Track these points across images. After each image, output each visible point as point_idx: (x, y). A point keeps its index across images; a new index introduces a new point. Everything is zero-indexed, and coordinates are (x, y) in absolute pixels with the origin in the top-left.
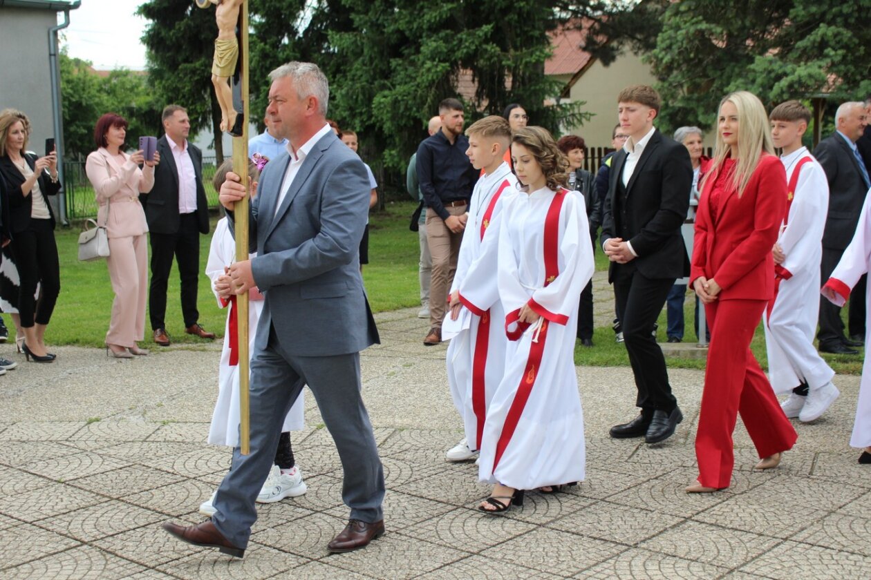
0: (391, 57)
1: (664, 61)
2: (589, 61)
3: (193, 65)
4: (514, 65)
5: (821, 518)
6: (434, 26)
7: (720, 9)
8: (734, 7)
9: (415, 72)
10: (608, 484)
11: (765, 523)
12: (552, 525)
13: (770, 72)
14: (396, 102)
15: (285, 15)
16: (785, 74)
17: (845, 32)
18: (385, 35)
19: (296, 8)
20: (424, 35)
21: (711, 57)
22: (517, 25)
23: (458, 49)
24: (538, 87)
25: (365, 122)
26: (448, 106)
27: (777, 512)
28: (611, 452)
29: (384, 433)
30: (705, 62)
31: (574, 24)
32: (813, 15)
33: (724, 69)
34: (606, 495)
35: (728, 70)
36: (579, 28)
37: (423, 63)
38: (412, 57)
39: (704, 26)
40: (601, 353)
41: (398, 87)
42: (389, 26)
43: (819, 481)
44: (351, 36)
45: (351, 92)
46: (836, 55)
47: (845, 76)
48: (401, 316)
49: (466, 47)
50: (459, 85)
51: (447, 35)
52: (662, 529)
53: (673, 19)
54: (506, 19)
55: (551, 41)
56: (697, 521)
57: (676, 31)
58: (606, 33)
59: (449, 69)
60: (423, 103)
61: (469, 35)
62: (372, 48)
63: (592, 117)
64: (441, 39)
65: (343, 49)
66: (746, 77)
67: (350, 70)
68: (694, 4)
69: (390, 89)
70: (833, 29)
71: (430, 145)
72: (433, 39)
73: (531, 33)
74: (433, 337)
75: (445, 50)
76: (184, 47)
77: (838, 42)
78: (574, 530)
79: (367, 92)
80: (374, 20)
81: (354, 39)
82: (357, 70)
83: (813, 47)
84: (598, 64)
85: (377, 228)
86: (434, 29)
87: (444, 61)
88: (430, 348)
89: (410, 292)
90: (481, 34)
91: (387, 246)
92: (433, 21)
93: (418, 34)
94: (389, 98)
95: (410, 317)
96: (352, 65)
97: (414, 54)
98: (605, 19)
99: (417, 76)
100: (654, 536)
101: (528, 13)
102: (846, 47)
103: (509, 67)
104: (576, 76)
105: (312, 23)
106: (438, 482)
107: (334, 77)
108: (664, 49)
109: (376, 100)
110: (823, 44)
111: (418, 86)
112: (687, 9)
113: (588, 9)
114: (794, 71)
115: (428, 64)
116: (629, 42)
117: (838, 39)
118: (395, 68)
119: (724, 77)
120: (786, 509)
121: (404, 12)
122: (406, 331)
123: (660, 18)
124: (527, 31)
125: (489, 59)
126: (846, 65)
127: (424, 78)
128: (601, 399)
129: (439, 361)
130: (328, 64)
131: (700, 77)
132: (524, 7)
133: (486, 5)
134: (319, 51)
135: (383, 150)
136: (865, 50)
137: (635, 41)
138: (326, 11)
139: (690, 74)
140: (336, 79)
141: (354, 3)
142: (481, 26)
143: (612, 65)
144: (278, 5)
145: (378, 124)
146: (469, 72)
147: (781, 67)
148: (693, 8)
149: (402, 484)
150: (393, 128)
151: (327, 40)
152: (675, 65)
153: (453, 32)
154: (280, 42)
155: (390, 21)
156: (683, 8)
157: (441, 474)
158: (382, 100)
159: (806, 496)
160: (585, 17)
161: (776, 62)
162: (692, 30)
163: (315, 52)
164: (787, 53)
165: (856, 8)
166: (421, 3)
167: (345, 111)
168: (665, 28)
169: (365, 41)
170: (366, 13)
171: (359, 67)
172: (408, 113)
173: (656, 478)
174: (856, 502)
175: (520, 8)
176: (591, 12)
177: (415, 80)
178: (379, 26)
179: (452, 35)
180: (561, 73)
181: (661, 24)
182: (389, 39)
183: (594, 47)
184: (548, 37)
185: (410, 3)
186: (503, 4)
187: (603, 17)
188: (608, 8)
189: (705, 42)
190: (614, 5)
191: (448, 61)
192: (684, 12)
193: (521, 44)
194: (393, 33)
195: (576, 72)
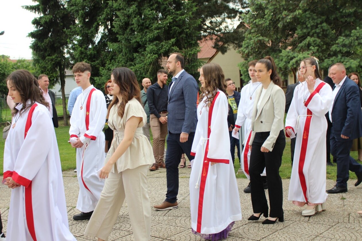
0: (134, 53)
1: (245, 52)
2: (216, 53)
3: (52, 57)
4: (184, 55)
5: (313, 239)
6: (151, 40)
7: (267, 31)
8: (273, 30)
9: (144, 59)
13: (288, 56)
14: (136, 71)
15: (90, 36)
16: (294, 57)
17: (318, 40)
18: (131, 44)
19: (94, 33)
20: (147, 43)
21: (265, 50)
22: (185, 39)
23: (161, 49)
24: (194, 64)
26: (161, 72)
27: (295, 237)
30: (262, 52)
31: (209, 38)
32: (305, 33)
35: (272, 55)
36: (212, 39)
37: (147, 55)
38: (143, 53)
39: (261, 38)
41: (137, 65)
42: (133, 40)
43: (312, 223)
46: (314, 49)
47: (319, 58)
49: (164, 48)
50: (162, 63)
51: (157, 43)
53: (248, 36)
54: (181, 36)
55: (199, 45)
57: (250, 40)
58: (222, 41)
59: (157, 57)
60: (147, 71)
61: (166, 43)
62: (126, 49)
64: (154, 45)
65: (114, 50)
66: (279, 58)
67: (117, 58)
68: (257, 29)
69: (134, 66)
70: (313, 39)
72: (151, 45)
73: (191, 42)
74: (154, 167)
75: (156, 49)
76: (48, 50)
77: (315, 44)
80: (127, 37)
81: (118, 45)
83: (305, 46)
84: (220, 53)
86: (151, 41)
87: (155, 54)
90: (171, 42)
92: (151, 37)
93: (145, 43)
94: (133, 69)
96: (118, 56)
97: (143, 51)
98: (222, 35)
101: (190, 34)
102: (318, 46)
104: (211, 59)
105: (101, 39)
106: (155, 229)
107: (111, 61)
108: (245, 48)
110: (309, 45)
111: (145, 64)
112: (254, 31)
113: (215, 31)
114: (298, 56)
115: (149, 55)
116: (232, 45)
117: (315, 42)
118: (136, 57)
120: (299, 235)
121: (139, 34)
123: (243, 35)
124: (189, 41)
126: (319, 53)
127: (147, 61)
129: (156, 178)
130: (108, 56)
132: (188, 31)
133: (173, 31)
134: (104, 50)
136: (326, 47)
137: (234, 44)
138: (107, 34)
139: (256, 57)
140: (112, 62)
141: (118, 31)
142: (171, 39)
143: (226, 54)
144: (87, 32)
146: (166, 58)
147: (292, 54)
148: (256, 31)
151: (107, 46)
152: (250, 54)
153: (159, 42)
154: (88, 47)
155: (133, 38)
156: (252, 31)
157: (157, 226)
159: (307, 230)
160: (213, 35)
161: (290, 52)
162: (256, 40)
163: (103, 51)
164: (295, 49)
165: (322, 30)
166: (146, 30)
168: (245, 39)
169: (123, 46)
170: (123, 35)
171: (121, 57)
172: (141, 76)
173: (246, 224)
174: (327, 231)
175: (187, 32)
176: (216, 33)
177: (144, 62)
178: (129, 40)
179: (159, 43)
180: (204, 57)
181: (244, 37)
182: (133, 45)
183: (218, 47)
184: (198, 43)
185: (141, 30)
186: (180, 30)
187: (221, 35)
188: (223, 31)
189: (262, 44)
190: (225, 30)
191: (157, 54)
192: (253, 32)
193: (187, 46)
194: (134, 43)
195: (211, 57)
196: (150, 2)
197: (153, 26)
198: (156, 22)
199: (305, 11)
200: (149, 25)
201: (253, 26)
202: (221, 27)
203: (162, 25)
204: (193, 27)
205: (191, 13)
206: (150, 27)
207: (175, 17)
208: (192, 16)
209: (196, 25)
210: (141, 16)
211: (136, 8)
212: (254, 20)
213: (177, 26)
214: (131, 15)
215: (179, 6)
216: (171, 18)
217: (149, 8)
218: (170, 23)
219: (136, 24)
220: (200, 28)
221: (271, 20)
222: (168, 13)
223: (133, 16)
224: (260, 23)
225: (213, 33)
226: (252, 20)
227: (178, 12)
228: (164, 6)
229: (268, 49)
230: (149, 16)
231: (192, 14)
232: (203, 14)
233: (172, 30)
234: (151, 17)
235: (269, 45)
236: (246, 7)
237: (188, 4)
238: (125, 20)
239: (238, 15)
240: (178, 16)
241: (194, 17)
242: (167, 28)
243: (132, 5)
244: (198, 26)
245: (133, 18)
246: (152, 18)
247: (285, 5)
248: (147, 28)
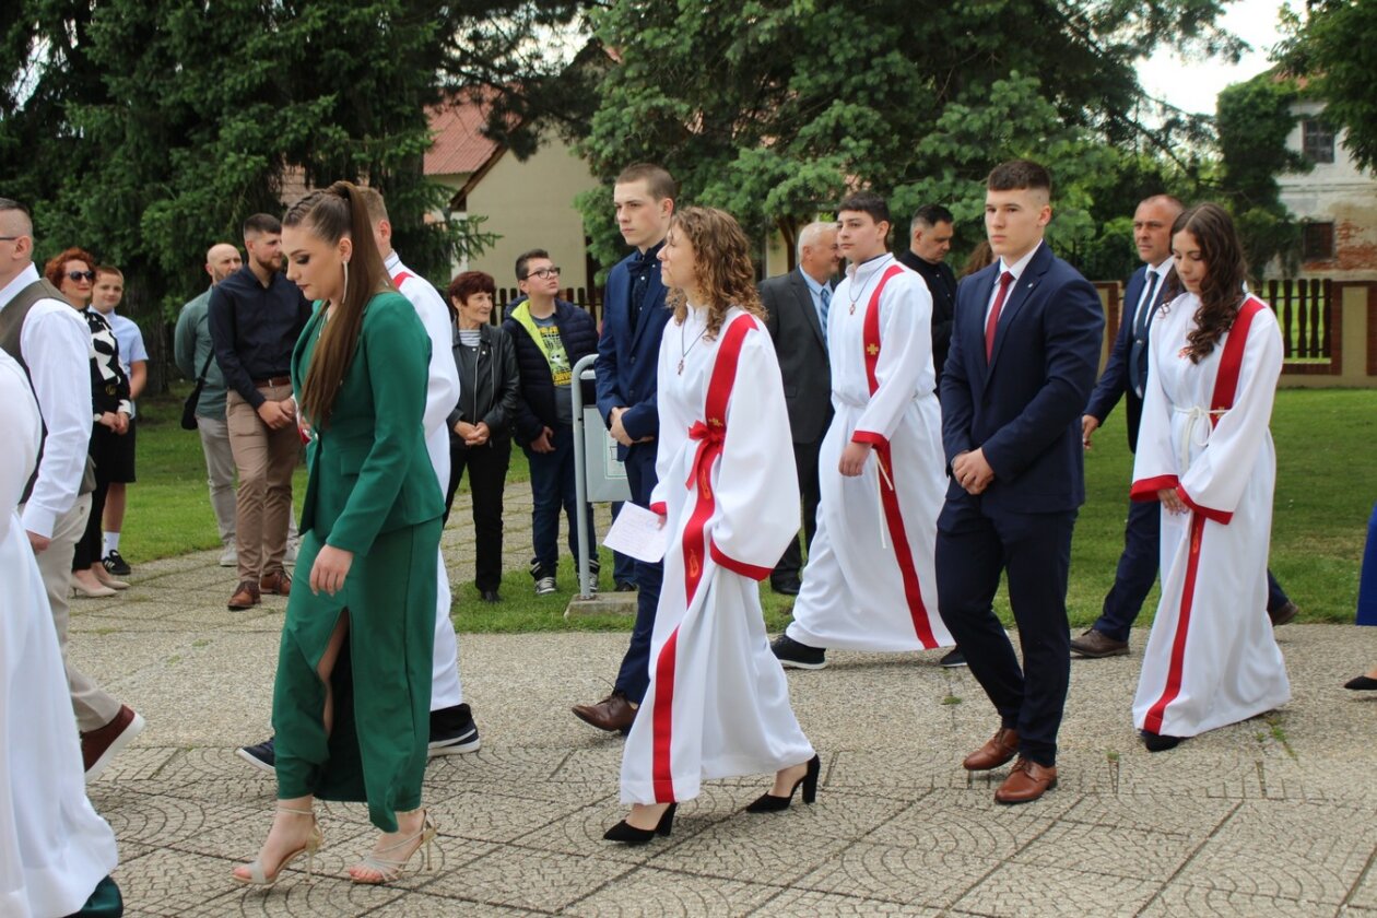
0: (171, 146)
1: (603, 155)
2: (494, 154)
4: (371, 160)
5: (840, 851)
6: (241, 97)
7: (686, 75)
8: (707, 73)
9: (211, 170)
10: (518, 818)
11: (757, 864)
12: (429, 889)
13: (762, 173)
14: (179, 219)
16: (784, 177)
17: (870, 113)
18: (161, 110)
19: (12, 64)
20: (225, 110)
21: (676, 149)
22: (376, 96)
23: (281, 134)
24: (410, 195)
25: (129, 251)
26: (258, 226)
27: (775, 846)
28: (524, 768)
29: (159, 756)
30: (667, 157)
31: (471, 95)
32: (824, 86)
33: (695, 167)
34: (515, 836)
35: (701, 168)
36: (478, 101)
37: (225, 155)
38: (206, 146)
39: (661, 101)
40: (513, 614)
41: (182, 194)
42: (167, 95)
43: (837, 795)
44: (104, 111)
45: (105, 203)
46: (858, 147)
47: (874, 179)
48: (192, 564)
49: (293, 131)
50: (284, 191)
51: (262, 111)
52: (600, 884)
53: (616, 91)
54: (358, 87)
55: (429, 122)
56: (654, 867)
57: (620, 109)
58: (518, 111)
59: (266, 165)
60: (226, 220)
61: (297, 111)
62: (139, 131)
63: (497, 241)
64: (253, 117)
65: (91, 134)
66: (728, 180)
67: (106, 167)
68: (647, 67)
69: (171, 198)
70: (853, 109)
71: (230, 288)
72: (239, 117)
73: (398, 109)
74: (243, 596)
75: (259, 135)
77: (860, 129)
78: (463, 894)
79: (132, 202)
80: (142, 85)
81: (109, 116)
82: (117, 165)
83: (825, 135)
84: (509, 157)
86: (241, 101)
87: (258, 152)
88: (238, 615)
89: (208, 525)
90: (317, 110)
91: (171, 451)
92: (239, 87)
93: (215, 110)
94: (169, 212)
95: (207, 566)
96: (108, 157)
97: (209, 142)
98: (516, 88)
99: (214, 177)
100: (587, 895)
101: (393, 78)
102: (872, 135)
103: (363, 163)
104: (475, 177)
105: (39, 90)
106: (245, 830)
107: (79, 177)
108: (603, 137)
109: (147, 215)
110: (838, 131)
111: (216, 192)
112: (636, 74)
113: (491, 72)
114: (797, 170)
115: (232, 158)
116: (557, 124)
117: (860, 123)
118: (179, 163)
119: (695, 180)
120: (789, 841)
121: (191, 74)
122: (200, 589)
123: (597, 89)
124: (393, 106)
125: (332, 150)
126: (873, 162)
127: (226, 179)
128: (511, 685)
129: (253, 635)
130: (69, 156)
132: (386, 68)
133: (325, 64)
134: (53, 134)
135: (162, 296)
136: (900, 140)
137: (565, 123)
138: (64, 70)
140: (83, 182)
141: (108, 58)
142: (318, 97)
143: (532, 158)
145: (151, 254)
146: (300, 170)
147: (778, 165)
148: (645, 73)
149: (187, 838)
150: (176, 261)
151: (63, 118)
152: (620, 161)
153: (272, 107)
155: (168, 88)
156: (629, 73)
157: (252, 818)
158: (157, 215)
159: (819, 818)
160: (485, 85)
161: (770, 157)
162: (644, 107)
163: (45, 137)
164: (788, 144)
165: (885, 77)
166: (220, 60)
167: (95, 233)
168: (604, 103)
169: (127, 119)
170: (129, 74)
171: (120, 161)
172: (200, 236)
173: (593, 805)
174: (892, 823)
175: (380, 70)
176: (495, 78)
177: (212, 183)
178: (150, 95)
179: (271, 111)
180: (452, 171)
181: (598, 98)
182: (167, 116)
183: (502, 132)
184: (427, 117)
185: (199, 60)
186: (354, 63)
187: (513, 85)
188: (522, 72)
190: (532, 68)
191: (264, 153)
192: (634, 79)
193: (382, 125)
194: (174, 106)
195: (476, 169)
197: (250, 45)
198: (260, 26)
200: (234, 38)
201: (632, 54)
202: (515, 55)
203: (283, 39)
204: (404, 51)
207: (335, 11)
208: (400, 11)
209: (415, 45)
210: (200, 4)
212: (634, 34)
213: (342, 46)
216: (319, 13)
218: (315, 33)
219: (180, 31)
220: (434, 56)
221: (700, 33)
223: (169, 3)
224: (660, 43)
225: (486, 79)
226: (628, 31)
229: (687, 143)
230: (233, 5)
231: (402, 2)
232: (446, 5)
233: (323, 60)
234: (240, 6)
235: (697, 127)
238: (136, 15)
239: (581, 10)
240: (346, 7)
241: (407, 15)
242: (304, 54)
244: (423, 49)
245: (168, 10)
246: (242, 13)
248: (225, 50)
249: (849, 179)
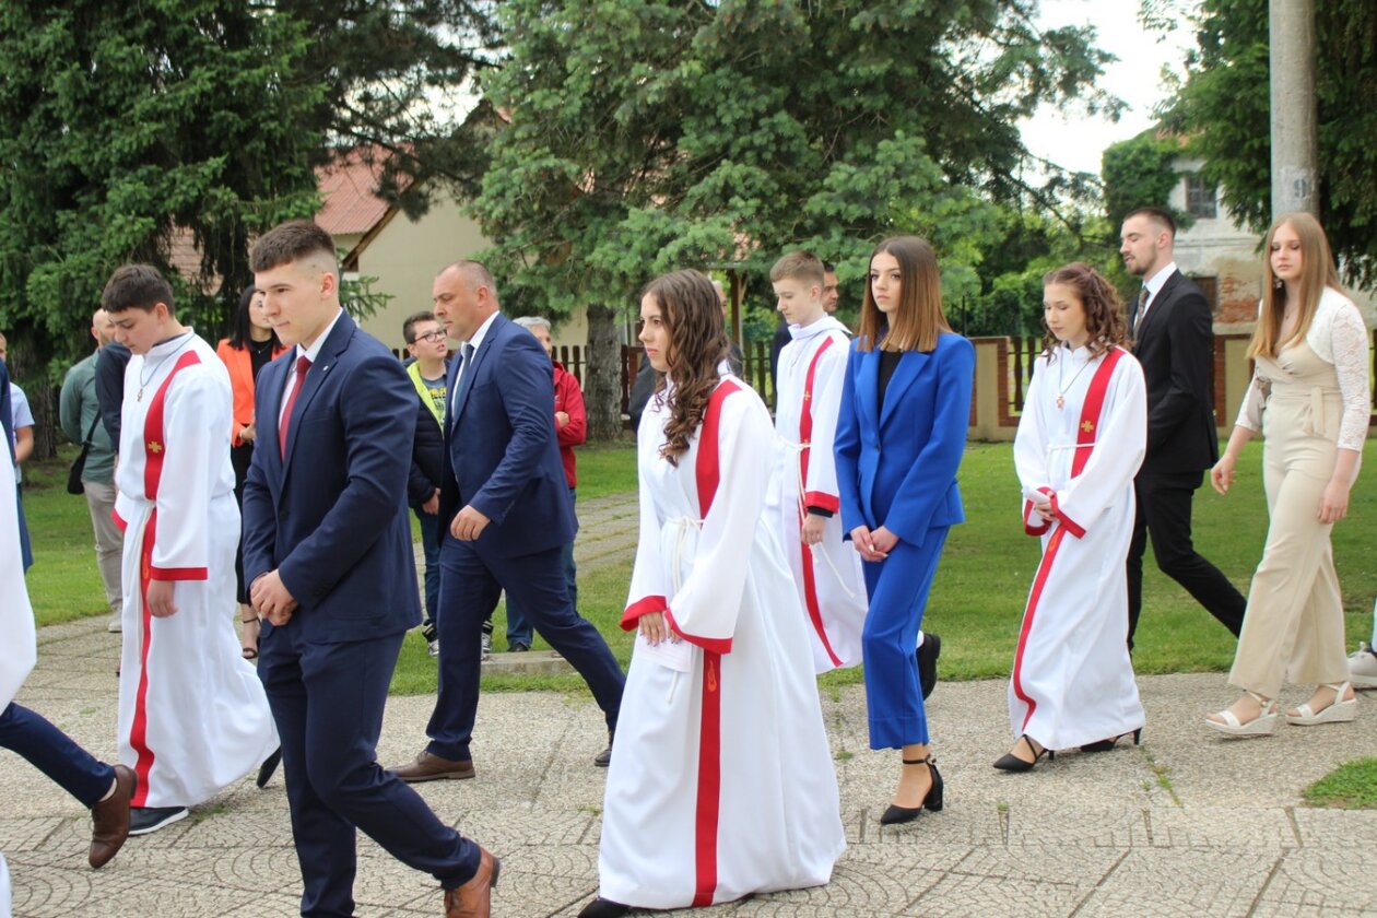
0: (57, 208)
1: (494, 215)
2: (386, 214)
4: (260, 221)
6: (129, 159)
7: (575, 136)
8: (596, 134)
9: (98, 233)
10: (410, 881)
13: (651, 233)
14: (67, 281)
16: (673, 236)
17: (758, 173)
18: (48, 172)
20: (112, 172)
21: (567, 209)
22: (266, 158)
23: (170, 196)
25: (15, 314)
29: (45, 826)
30: (558, 217)
31: (361, 156)
32: (712, 146)
33: (585, 227)
34: (407, 900)
35: (591, 228)
36: (370, 162)
37: (112, 217)
38: (93, 208)
39: (551, 162)
40: (405, 675)
41: (69, 256)
42: (53, 157)
46: (747, 206)
47: (763, 237)
48: (80, 630)
49: (182, 192)
50: (173, 253)
51: (150, 172)
53: (506, 152)
54: (248, 148)
55: (318, 184)
57: (511, 170)
58: (410, 171)
59: (154, 227)
61: (186, 173)
62: (25, 193)
63: (389, 302)
64: (141, 179)
66: (618, 239)
68: (537, 128)
69: (57, 261)
70: (740, 169)
71: (117, 351)
72: (127, 179)
73: (288, 171)
75: (148, 197)
77: (748, 188)
79: (18, 265)
80: (28, 147)
82: (3, 227)
83: (714, 194)
84: (401, 217)
85: (44, 487)
86: (129, 163)
87: (146, 214)
89: (96, 591)
90: (207, 171)
91: (59, 516)
92: (126, 150)
93: (102, 171)
94: (55, 275)
95: (95, 632)
97: (96, 204)
98: (408, 149)
99: (102, 239)
101: (283, 139)
102: (761, 195)
103: (253, 224)
104: (367, 237)
106: (133, 900)
108: (493, 198)
109: (33, 278)
110: (727, 192)
111: (103, 254)
112: (526, 136)
113: (382, 133)
114: (685, 233)
115: (119, 219)
116: (448, 185)
117: (748, 183)
118: (65, 226)
119: (585, 240)
121: (78, 135)
122: (88, 655)
123: (486, 151)
124: (280, 169)
125: (221, 212)
126: (761, 221)
127: (113, 241)
128: (403, 748)
131: (551, 239)
132: (275, 129)
133: (214, 126)
135: (49, 359)
136: (788, 200)
137: (457, 183)
139: (535, 235)
142: (207, 159)
143: (424, 218)
145: (37, 318)
146: (189, 231)
147: (667, 225)
148: (534, 134)
149: (73, 909)
150: (63, 324)
152: (511, 221)
153: (160, 169)
155: (54, 150)
156: (519, 134)
158: (44, 278)
160: (377, 146)
161: (660, 217)
162: (534, 167)
164: (677, 204)
165: (772, 137)
166: (107, 122)
168: (493, 164)
169: (12, 181)
170: (15, 134)
171: (6, 223)
172: (88, 299)
175: (270, 131)
176: (386, 138)
177: (99, 245)
178: (36, 157)
179: (160, 174)
180: (344, 232)
181: (489, 158)
182: (54, 178)
183: (393, 192)
184: (317, 178)
185: (87, 121)
186: (241, 124)
187: (404, 145)
188: (412, 132)
189: (557, 186)
190: (423, 128)
191: (153, 215)
192: (524, 140)
193: (272, 187)
194: (60, 168)
195: (367, 229)
196: (121, 12)
197: (137, 107)
198: (148, 87)
199: (713, 65)
200: (121, 99)
201: (521, 116)
202: (406, 116)
203: (172, 101)
204: (293, 112)
205: (285, 59)
206: (123, 107)
207: (224, 73)
208: (289, 73)
209: (304, 107)
210: (86, 66)
211: (67, 33)
212: (524, 95)
213: (231, 108)
214: (43, 61)
215: (240, 29)
216: (208, 75)
217: (120, 33)
218: (203, 94)
219: (67, 93)
220: (323, 118)
221: (589, 94)
222: (197, 56)
223: (55, 64)
224: (549, 105)
225: (377, 140)
226: (518, 93)
227: (236, 55)
228: (179, 28)
229: (577, 203)
230: (120, 67)
231: (292, 63)
232: (335, 65)
233: (210, 123)
234: (128, 69)
235: (588, 186)
236: (501, 44)
237: (273, 25)
238: (21, 77)
239: (471, 71)
240: (234, 69)
241: (297, 77)
242: (193, 116)
243: (48, 19)
244: (312, 110)
245: (54, 72)
246: (130, 76)
247: (642, 39)
248: (112, 112)
249: (739, 238)
